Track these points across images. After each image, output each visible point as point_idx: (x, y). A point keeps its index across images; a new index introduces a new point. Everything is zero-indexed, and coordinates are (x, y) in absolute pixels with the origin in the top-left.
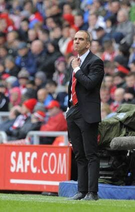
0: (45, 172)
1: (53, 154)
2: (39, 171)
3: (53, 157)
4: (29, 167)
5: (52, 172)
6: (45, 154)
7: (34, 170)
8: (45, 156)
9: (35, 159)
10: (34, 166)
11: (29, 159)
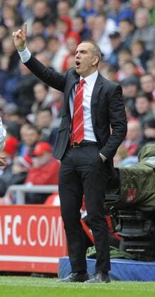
0: (33, 244)
1: (44, 218)
2: (24, 243)
3: (43, 221)
4: (10, 237)
5: (43, 244)
6: (33, 218)
7: (17, 241)
8: (33, 221)
9: (18, 224)
10: (18, 235)
11: (10, 225)
